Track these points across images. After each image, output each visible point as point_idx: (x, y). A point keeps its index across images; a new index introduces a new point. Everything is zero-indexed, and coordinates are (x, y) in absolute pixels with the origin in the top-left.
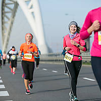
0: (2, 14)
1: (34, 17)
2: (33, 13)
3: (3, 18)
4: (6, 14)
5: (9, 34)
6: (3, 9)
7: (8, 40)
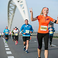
0: (8, 11)
1: (25, 13)
2: (24, 11)
3: (8, 14)
4: (10, 12)
5: (12, 22)
6: (8, 9)
7: (11, 25)
